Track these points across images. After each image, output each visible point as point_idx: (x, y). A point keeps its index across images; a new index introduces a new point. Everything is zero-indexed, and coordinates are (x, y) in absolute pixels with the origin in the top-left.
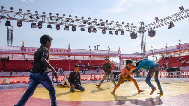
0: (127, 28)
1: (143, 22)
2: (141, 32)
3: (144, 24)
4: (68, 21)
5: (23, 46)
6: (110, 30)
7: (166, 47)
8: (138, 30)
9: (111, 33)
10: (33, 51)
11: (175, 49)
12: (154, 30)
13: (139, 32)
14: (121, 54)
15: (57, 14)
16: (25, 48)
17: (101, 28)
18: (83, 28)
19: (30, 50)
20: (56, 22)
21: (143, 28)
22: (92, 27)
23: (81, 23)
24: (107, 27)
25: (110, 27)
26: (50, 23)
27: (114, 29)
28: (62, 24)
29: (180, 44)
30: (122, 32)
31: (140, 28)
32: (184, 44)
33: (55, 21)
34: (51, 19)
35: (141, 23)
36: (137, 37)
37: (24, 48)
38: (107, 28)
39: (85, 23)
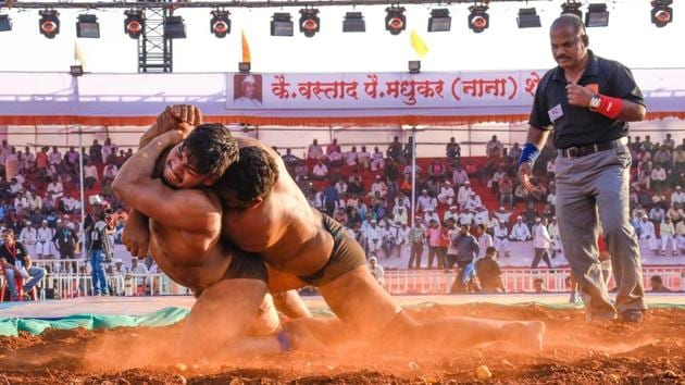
5: (245, 67)
10: (308, 95)
16: (258, 77)
19: (291, 89)
37: (250, 79)
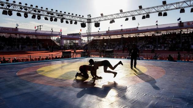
0: (78, 19)
1: (90, 15)
2: (88, 22)
3: (90, 16)
4: (35, 11)
6: (66, 20)
7: (98, 31)
8: (86, 21)
9: (67, 22)
11: (105, 34)
12: (99, 22)
13: (86, 22)
14: (62, 34)
15: (26, 4)
17: (60, 18)
18: (46, 17)
20: (25, 11)
21: (90, 20)
22: (54, 17)
23: (46, 14)
24: (65, 17)
25: (67, 18)
26: (20, 11)
27: (70, 20)
28: (29, 13)
29: (109, 30)
30: (75, 22)
31: (88, 19)
32: (112, 31)
33: (23, 10)
34: (21, 8)
35: (89, 15)
36: (86, 26)
38: (64, 19)
39: (48, 13)
